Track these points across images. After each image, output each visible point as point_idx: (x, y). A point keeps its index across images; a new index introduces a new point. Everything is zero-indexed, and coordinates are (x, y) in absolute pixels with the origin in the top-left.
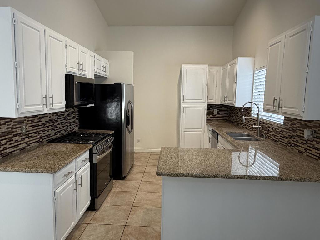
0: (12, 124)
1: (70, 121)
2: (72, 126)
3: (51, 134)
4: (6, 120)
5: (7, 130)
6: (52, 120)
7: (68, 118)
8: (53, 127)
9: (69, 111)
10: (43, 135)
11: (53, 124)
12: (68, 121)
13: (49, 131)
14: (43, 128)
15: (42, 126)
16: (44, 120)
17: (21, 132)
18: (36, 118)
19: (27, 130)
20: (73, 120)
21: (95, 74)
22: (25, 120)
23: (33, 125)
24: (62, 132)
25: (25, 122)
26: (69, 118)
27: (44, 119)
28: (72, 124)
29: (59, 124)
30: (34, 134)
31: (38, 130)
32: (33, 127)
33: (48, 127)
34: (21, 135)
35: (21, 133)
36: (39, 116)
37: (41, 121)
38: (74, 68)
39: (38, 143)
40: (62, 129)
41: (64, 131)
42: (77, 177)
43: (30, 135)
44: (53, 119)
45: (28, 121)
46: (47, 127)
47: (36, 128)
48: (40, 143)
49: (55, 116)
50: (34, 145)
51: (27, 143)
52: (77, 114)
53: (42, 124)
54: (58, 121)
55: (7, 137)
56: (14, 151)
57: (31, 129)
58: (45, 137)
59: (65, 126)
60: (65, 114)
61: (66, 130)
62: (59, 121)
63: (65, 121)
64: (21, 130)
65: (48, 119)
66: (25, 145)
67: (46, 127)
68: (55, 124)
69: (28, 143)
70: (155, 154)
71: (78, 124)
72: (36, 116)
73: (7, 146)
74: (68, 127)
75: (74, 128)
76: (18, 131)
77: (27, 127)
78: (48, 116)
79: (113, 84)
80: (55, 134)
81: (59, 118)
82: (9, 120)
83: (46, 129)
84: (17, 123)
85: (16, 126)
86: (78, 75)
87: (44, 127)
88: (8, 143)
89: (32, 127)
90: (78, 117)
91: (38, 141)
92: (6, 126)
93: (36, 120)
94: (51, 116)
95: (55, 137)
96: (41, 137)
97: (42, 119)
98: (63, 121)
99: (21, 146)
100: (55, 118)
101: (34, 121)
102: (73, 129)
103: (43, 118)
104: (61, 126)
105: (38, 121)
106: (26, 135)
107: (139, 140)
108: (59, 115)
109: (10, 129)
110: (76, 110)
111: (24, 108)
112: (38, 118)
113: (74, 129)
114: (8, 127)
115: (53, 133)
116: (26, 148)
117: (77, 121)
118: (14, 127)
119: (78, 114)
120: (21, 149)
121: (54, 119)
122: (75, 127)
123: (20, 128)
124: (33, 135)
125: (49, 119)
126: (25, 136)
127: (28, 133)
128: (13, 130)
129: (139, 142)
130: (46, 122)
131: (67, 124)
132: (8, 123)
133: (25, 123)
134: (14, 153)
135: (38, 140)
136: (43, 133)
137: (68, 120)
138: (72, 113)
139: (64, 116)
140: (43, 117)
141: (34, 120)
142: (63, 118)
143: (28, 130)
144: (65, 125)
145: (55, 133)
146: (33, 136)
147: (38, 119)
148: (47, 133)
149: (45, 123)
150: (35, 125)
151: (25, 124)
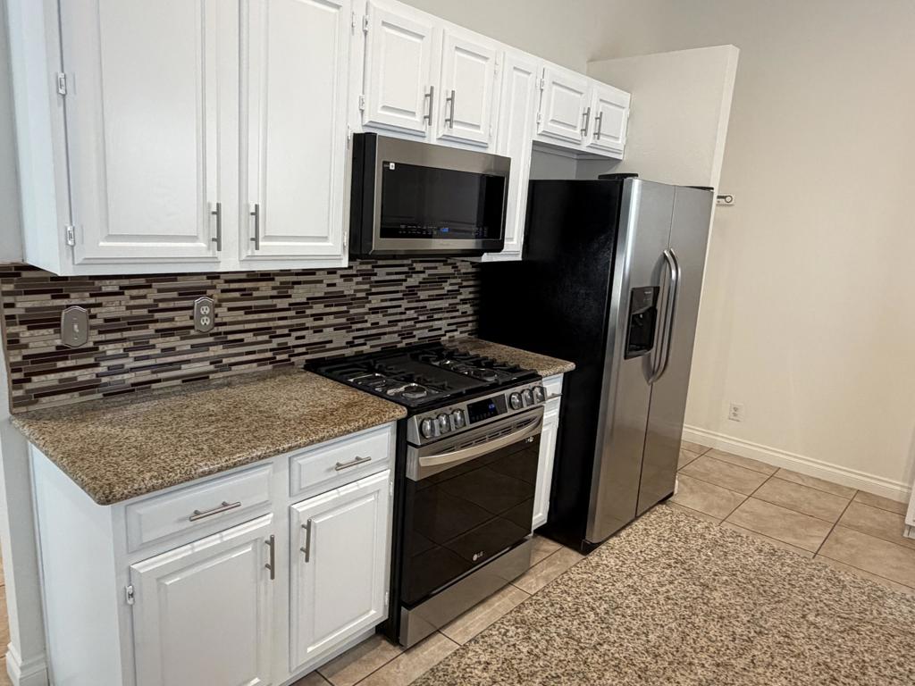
0: (152, 295)
1: (431, 305)
2: (436, 324)
3: (331, 342)
4: (126, 282)
5: (128, 313)
6: (341, 295)
7: (419, 293)
8: (343, 320)
9: (428, 272)
10: (291, 341)
11: (344, 308)
12: (421, 304)
13: (321, 331)
14: (292, 318)
15: (292, 313)
16: (300, 294)
17: (190, 323)
18: (263, 284)
19: (218, 320)
20: (444, 304)
21: (535, 143)
22: (214, 287)
23: (250, 307)
24: (386, 340)
25: (210, 292)
26: (423, 295)
27: (301, 291)
28: (436, 316)
29: (374, 311)
30: (251, 334)
31: (271, 324)
32: (246, 313)
33: (318, 317)
34: (192, 332)
35: (192, 327)
36: (276, 278)
37: (290, 296)
38: (413, 114)
39: (270, 367)
40: (387, 330)
41: (396, 338)
42: (295, 520)
43: (230, 337)
44: (346, 293)
45: (224, 291)
46: (312, 315)
47: (264, 316)
48: (274, 367)
49: (358, 283)
50: (250, 371)
51: (216, 362)
52: (465, 284)
53: (290, 305)
54: (370, 302)
55: (126, 334)
56: (158, 381)
57: (240, 319)
58: (303, 350)
59: (401, 321)
60: (405, 280)
61: (406, 334)
62: (375, 302)
63: (405, 304)
64: (192, 318)
65: (319, 291)
66: (206, 367)
67: (307, 316)
68: (352, 311)
69: (221, 361)
70: (792, 478)
71: (470, 318)
72: (266, 276)
73: (129, 363)
74: (418, 325)
75: (446, 332)
76: (176, 319)
77: (222, 311)
78: (321, 282)
79: (596, 179)
80: (351, 344)
81: (374, 290)
82: (142, 281)
83: (309, 322)
84: (175, 295)
85: (171, 305)
86: (434, 142)
87: (301, 314)
88: (131, 354)
89: (242, 312)
90: (471, 296)
91: (272, 360)
92: (125, 299)
93: (265, 288)
94: (339, 281)
95: (349, 352)
96: (282, 348)
97: (292, 288)
98: (394, 303)
99: (187, 370)
100: (356, 291)
101: (255, 294)
102: (442, 332)
103: (296, 286)
104: (383, 321)
105: (275, 293)
106: (212, 335)
107: (736, 409)
108: (377, 282)
109: (144, 312)
110: (463, 271)
111: (101, 244)
112: (271, 284)
113: (448, 335)
114: (132, 303)
115: (341, 338)
116: (211, 376)
117: (468, 308)
118: (161, 305)
119: (471, 283)
120: (188, 379)
121: (352, 292)
122: (454, 327)
123: (191, 311)
124: (249, 337)
125: (326, 293)
126: (211, 339)
127: (222, 329)
128: (157, 316)
129: (735, 415)
130: (308, 299)
131: (411, 314)
132: (135, 292)
133: (211, 297)
134: (154, 386)
135: (269, 355)
136: (295, 334)
137: (417, 301)
138: (443, 278)
139: (403, 288)
140: (299, 283)
141: (257, 289)
142: (397, 292)
143: (224, 320)
144: (403, 317)
145: (350, 339)
146: (245, 341)
147: (274, 288)
148: (312, 337)
149: (307, 303)
150: (256, 307)
151: (210, 301)
